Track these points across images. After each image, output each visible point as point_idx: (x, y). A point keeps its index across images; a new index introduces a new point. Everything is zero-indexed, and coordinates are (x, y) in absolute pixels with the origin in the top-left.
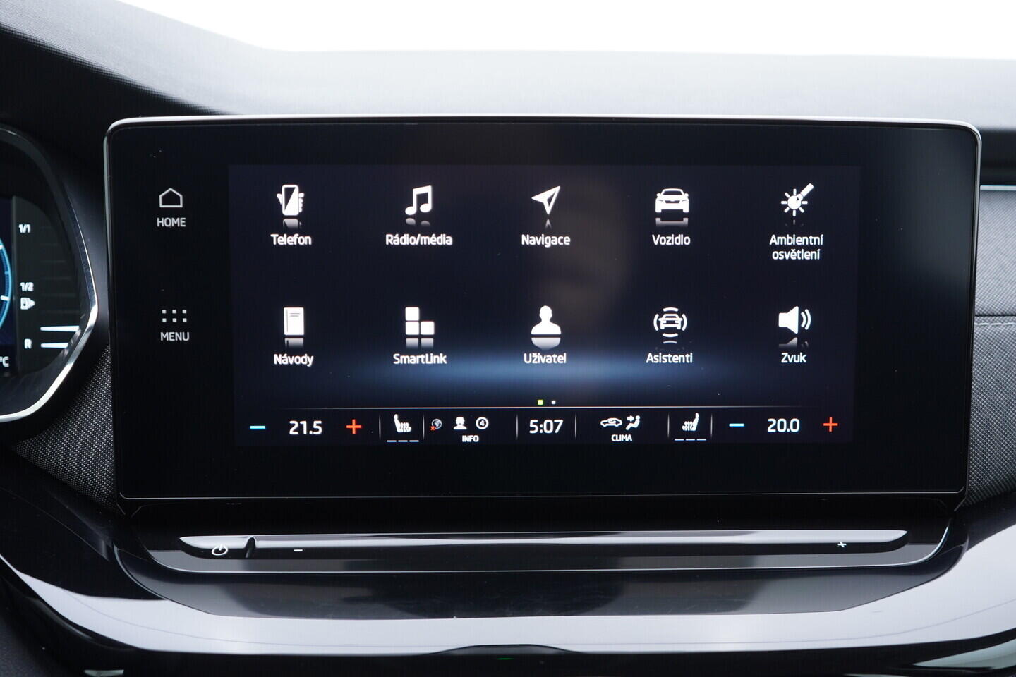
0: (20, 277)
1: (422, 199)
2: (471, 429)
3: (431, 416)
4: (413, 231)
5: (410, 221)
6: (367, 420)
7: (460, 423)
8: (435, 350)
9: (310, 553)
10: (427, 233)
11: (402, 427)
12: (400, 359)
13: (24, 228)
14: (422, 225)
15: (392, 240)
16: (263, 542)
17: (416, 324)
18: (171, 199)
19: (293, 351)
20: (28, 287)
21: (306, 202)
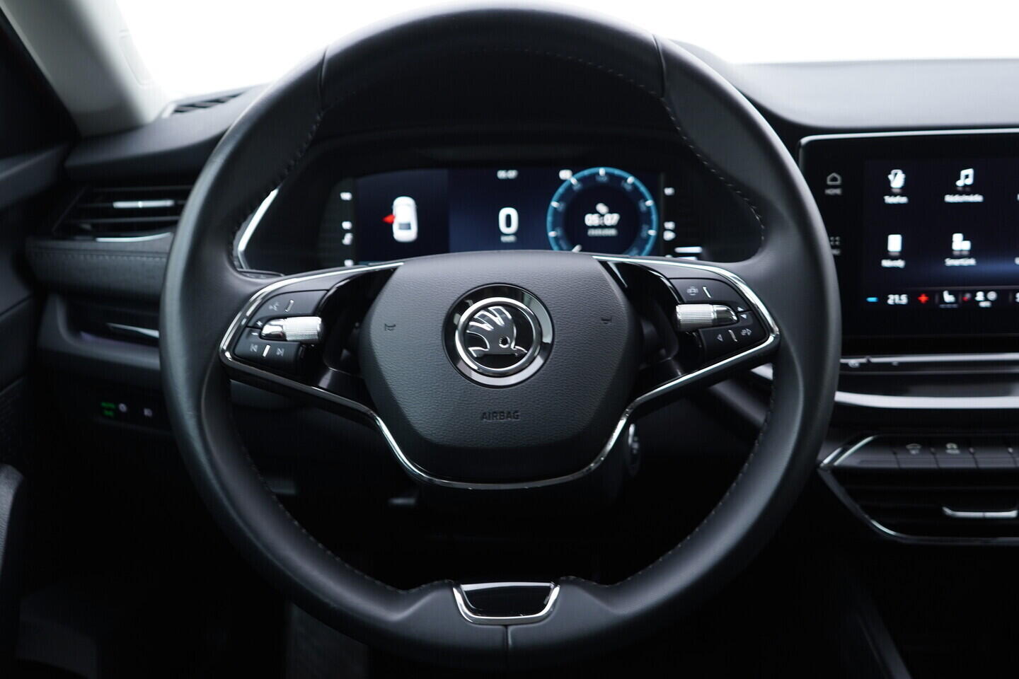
0: (663, 219)
1: (967, 177)
2: (986, 299)
3: (964, 292)
4: (961, 193)
5: (960, 189)
6: (931, 295)
7: (980, 296)
8: (969, 257)
9: (902, 365)
10: (968, 194)
11: (948, 298)
12: (949, 262)
13: (669, 191)
14: (967, 190)
15: (949, 199)
16: (875, 360)
17: (960, 243)
18: (834, 179)
19: (894, 258)
20: (670, 225)
21: (906, 180)
